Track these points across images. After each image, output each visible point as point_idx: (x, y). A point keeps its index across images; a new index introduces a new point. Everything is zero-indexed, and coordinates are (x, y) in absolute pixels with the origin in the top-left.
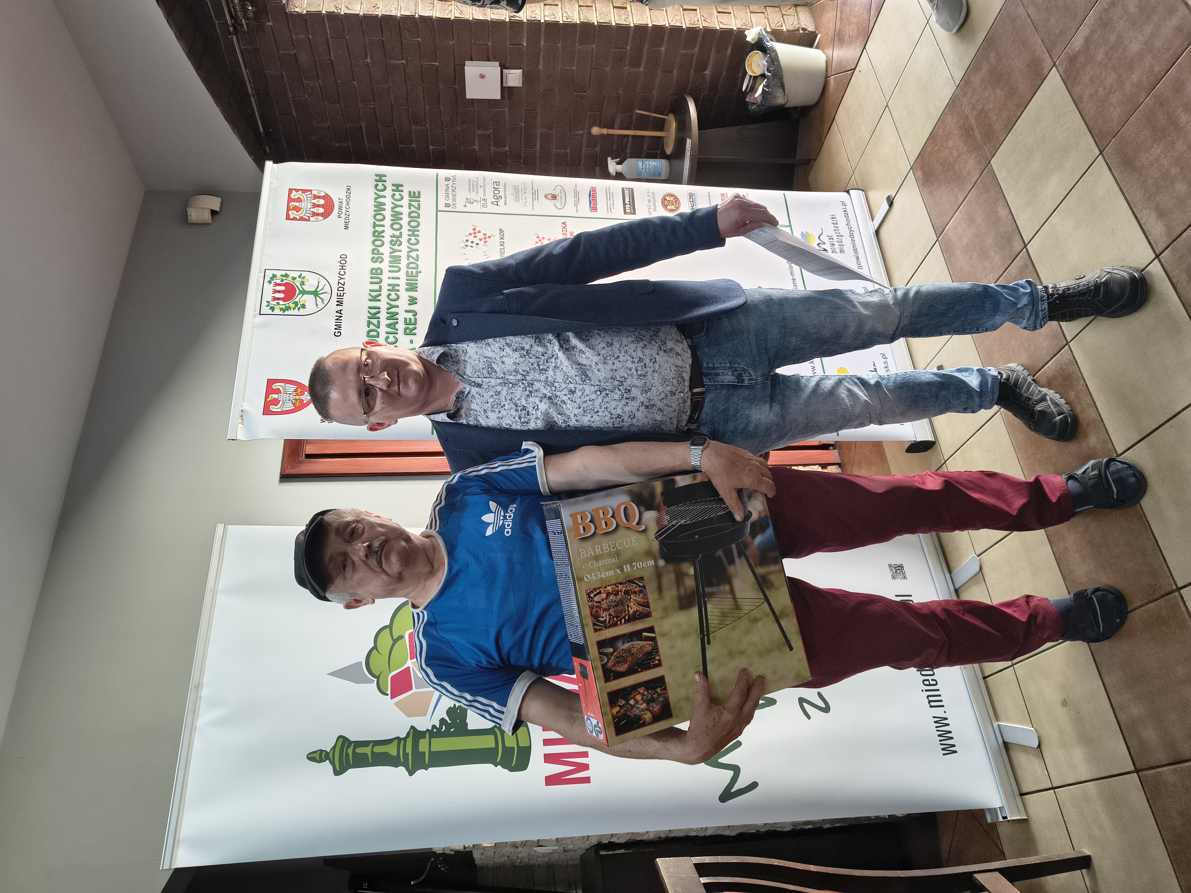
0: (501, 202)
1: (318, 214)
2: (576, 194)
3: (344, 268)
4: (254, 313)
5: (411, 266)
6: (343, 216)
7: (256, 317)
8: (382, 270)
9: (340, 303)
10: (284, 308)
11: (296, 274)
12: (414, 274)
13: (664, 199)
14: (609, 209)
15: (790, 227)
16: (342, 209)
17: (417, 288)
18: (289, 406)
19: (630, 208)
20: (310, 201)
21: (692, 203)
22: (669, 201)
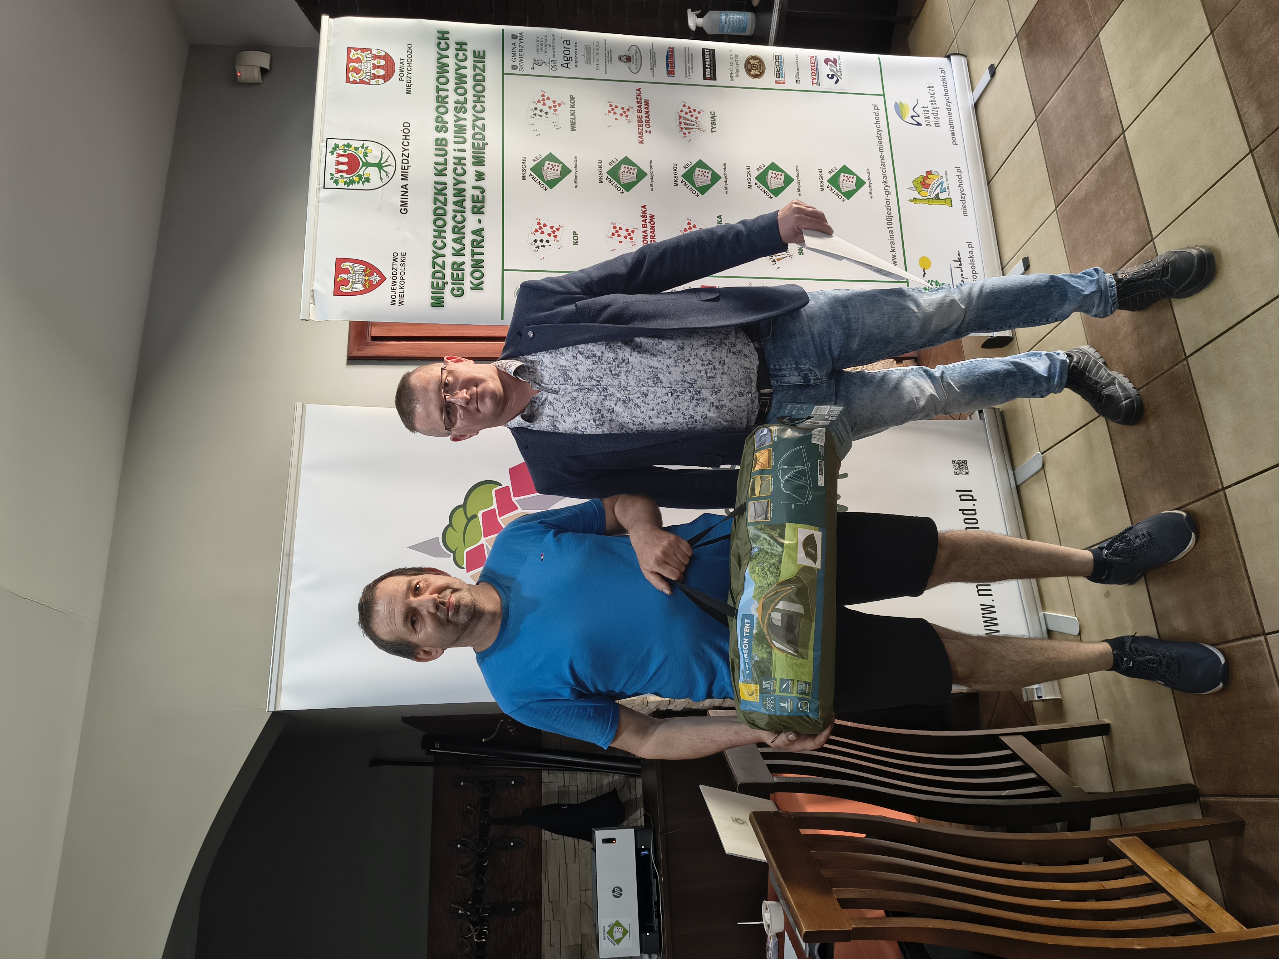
0: (572, 64)
1: (379, 77)
2: (653, 56)
3: (407, 138)
4: (318, 186)
5: (477, 136)
6: (404, 78)
7: (321, 190)
8: (447, 142)
9: (405, 177)
10: (348, 181)
11: (358, 144)
12: (481, 146)
13: (747, 63)
14: (688, 74)
15: (883, 97)
16: (403, 71)
17: (484, 162)
18: (359, 287)
19: (710, 72)
20: (370, 62)
21: (778, 67)
22: (753, 64)
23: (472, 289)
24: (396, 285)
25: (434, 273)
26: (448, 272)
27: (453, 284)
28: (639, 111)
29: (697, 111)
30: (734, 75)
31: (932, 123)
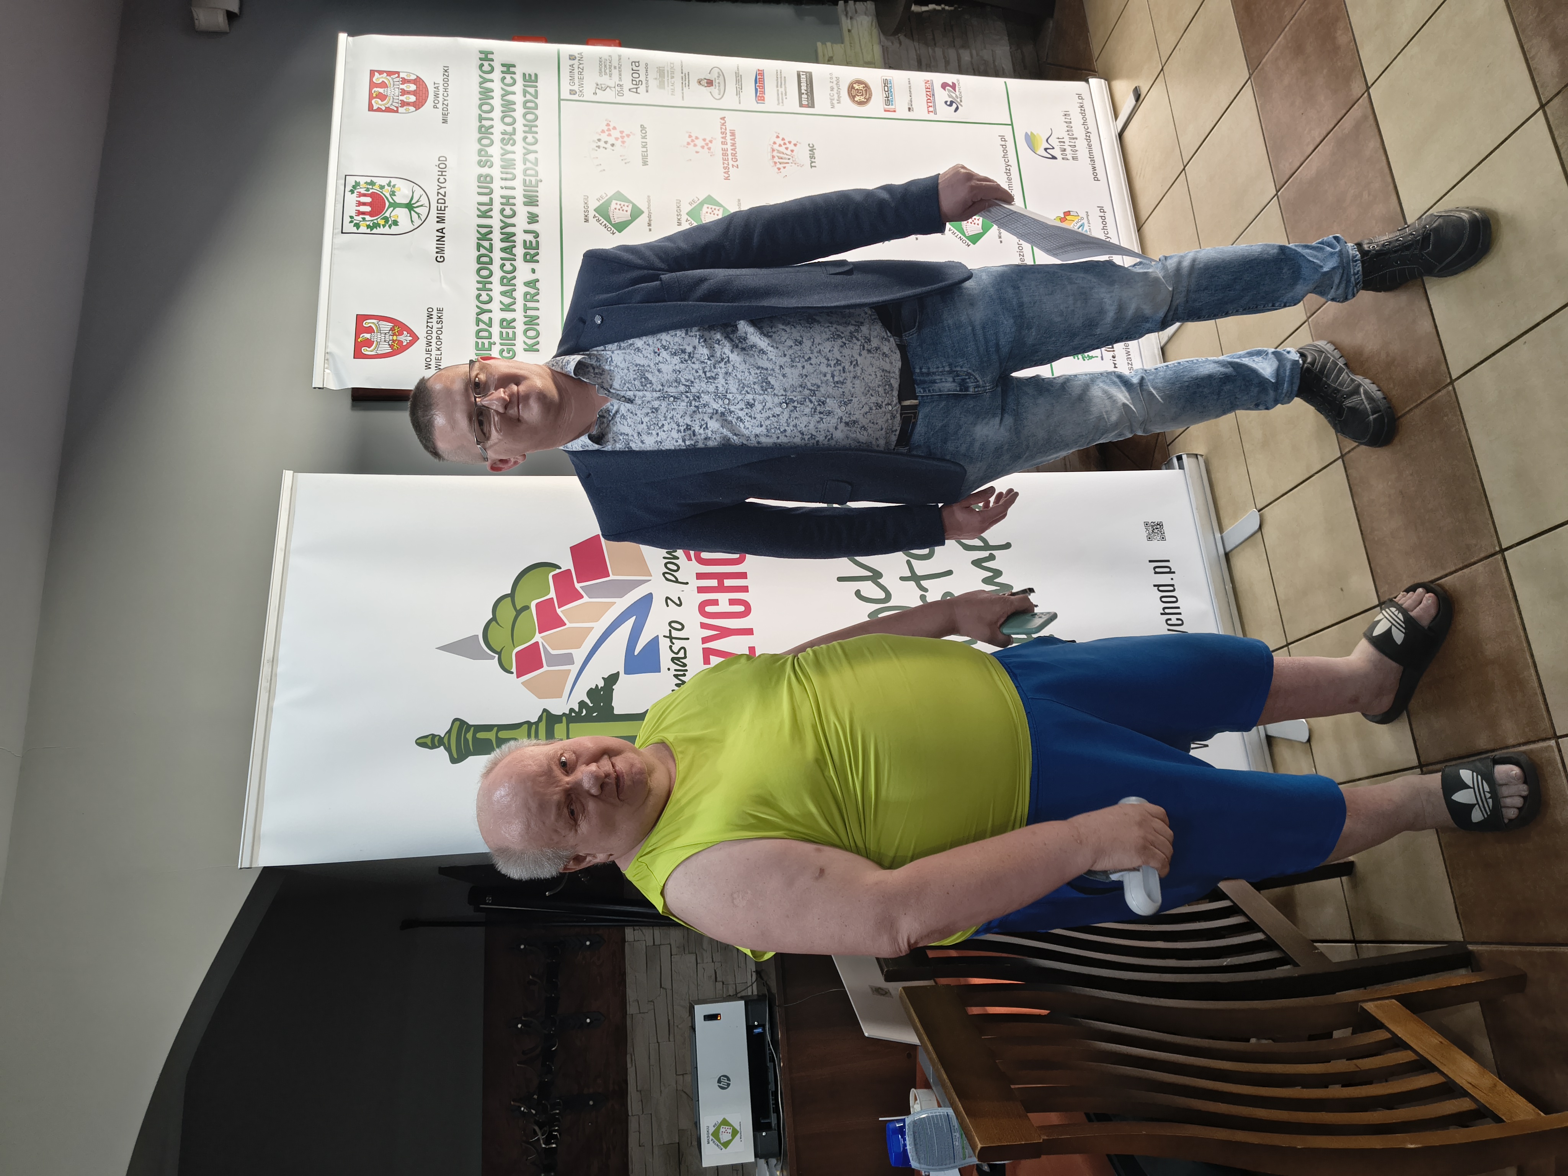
0: (642, 89)
1: (408, 104)
2: (739, 78)
3: (444, 173)
4: (335, 231)
5: (529, 172)
6: (440, 106)
7: (338, 236)
8: (492, 178)
9: (441, 220)
10: (371, 225)
11: (384, 182)
12: (534, 182)
13: (851, 88)
14: (780, 100)
15: (1011, 126)
16: (438, 97)
17: (538, 201)
18: (385, 348)
19: (807, 98)
20: (398, 86)
21: (887, 93)
22: (857, 89)
23: (525, 350)
24: (431, 346)
25: (478, 332)
26: (496, 330)
27: (501, 344)
28: (723, 143)
29: (792, 144)
30: (835, 102)
31: (1069, 157)
